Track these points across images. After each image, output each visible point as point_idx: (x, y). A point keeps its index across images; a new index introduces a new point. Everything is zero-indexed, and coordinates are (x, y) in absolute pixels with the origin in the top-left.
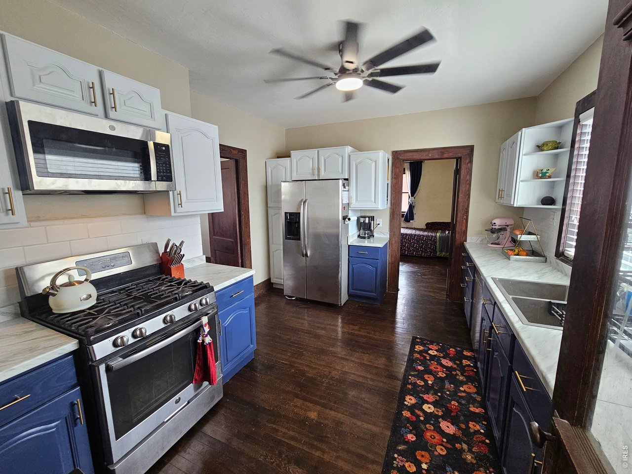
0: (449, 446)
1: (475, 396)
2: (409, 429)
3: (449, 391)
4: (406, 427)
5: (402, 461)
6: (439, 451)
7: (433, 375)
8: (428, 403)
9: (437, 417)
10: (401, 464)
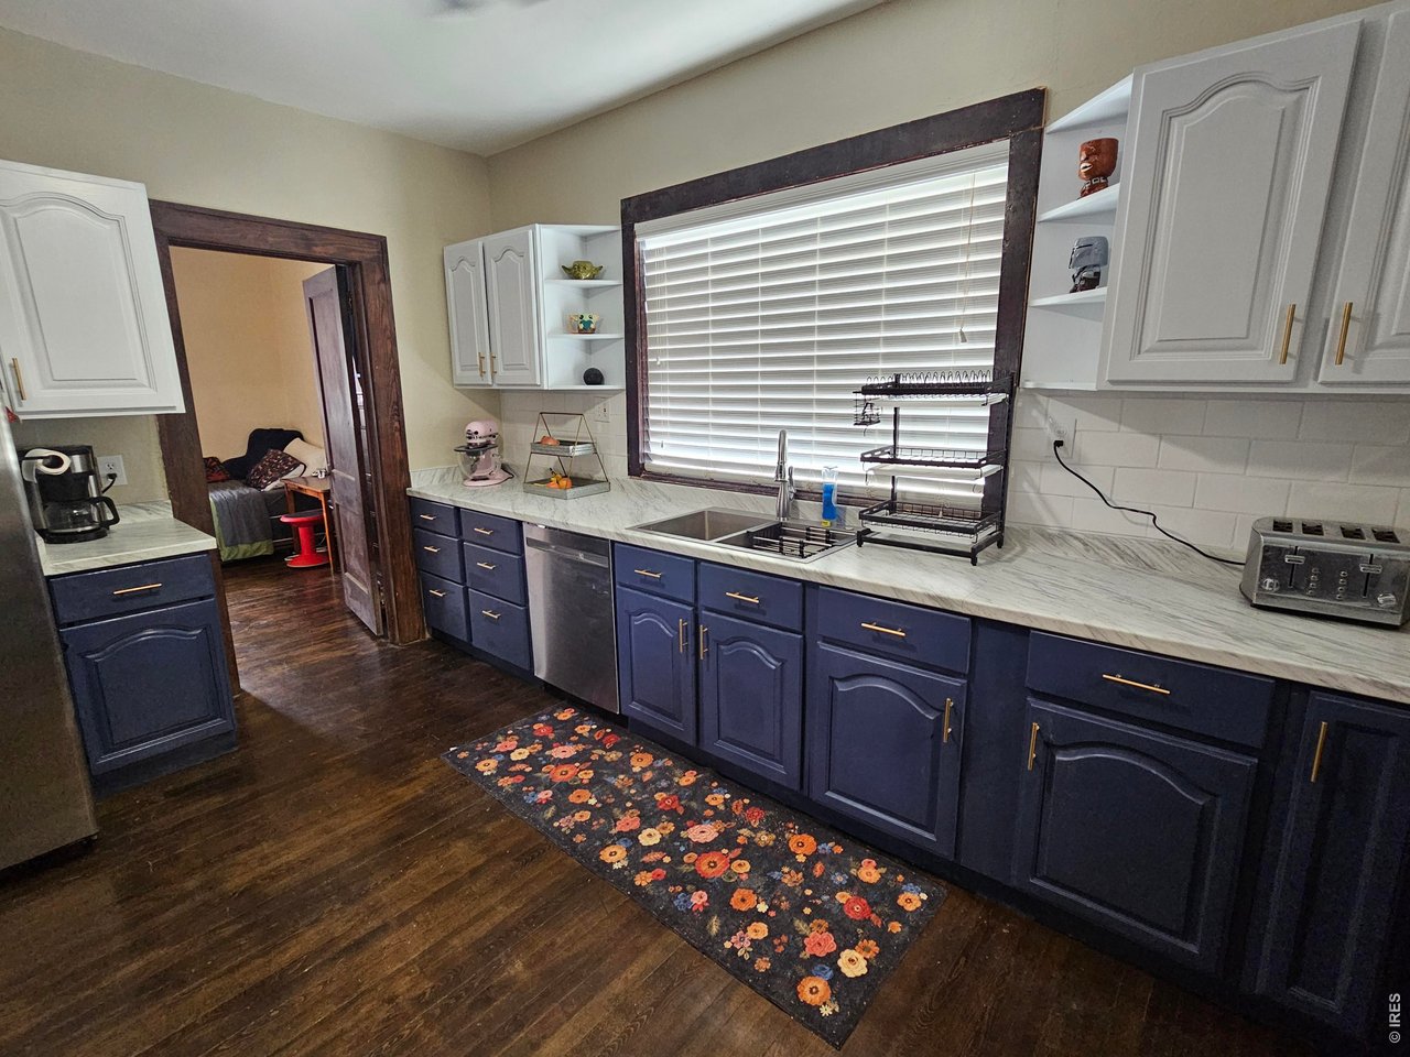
0: (738, 852)
1: (660, 763)
2: (679, 893)
3: (630, 787)
4: (675, 896)
5: (742, 939)
6: (741, 870)
7: (579, 787)
8: (639, 831)
9: (675, 836)
10: (747, 944)
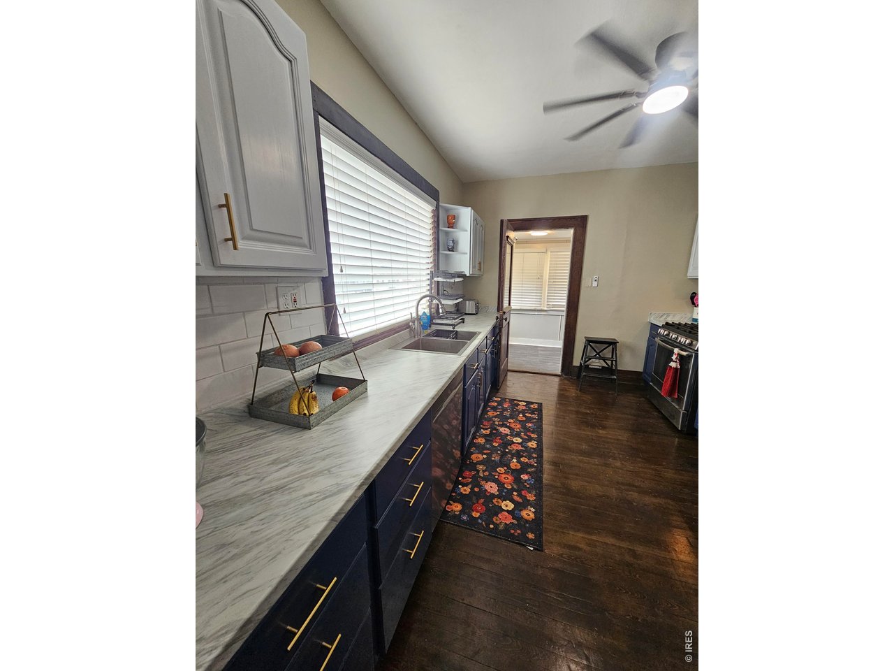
2: (527, 484)
4: (530, 484)
6: (503, 470)
7: (511, 469)
8: (508, 511)
9: (499, 497)
